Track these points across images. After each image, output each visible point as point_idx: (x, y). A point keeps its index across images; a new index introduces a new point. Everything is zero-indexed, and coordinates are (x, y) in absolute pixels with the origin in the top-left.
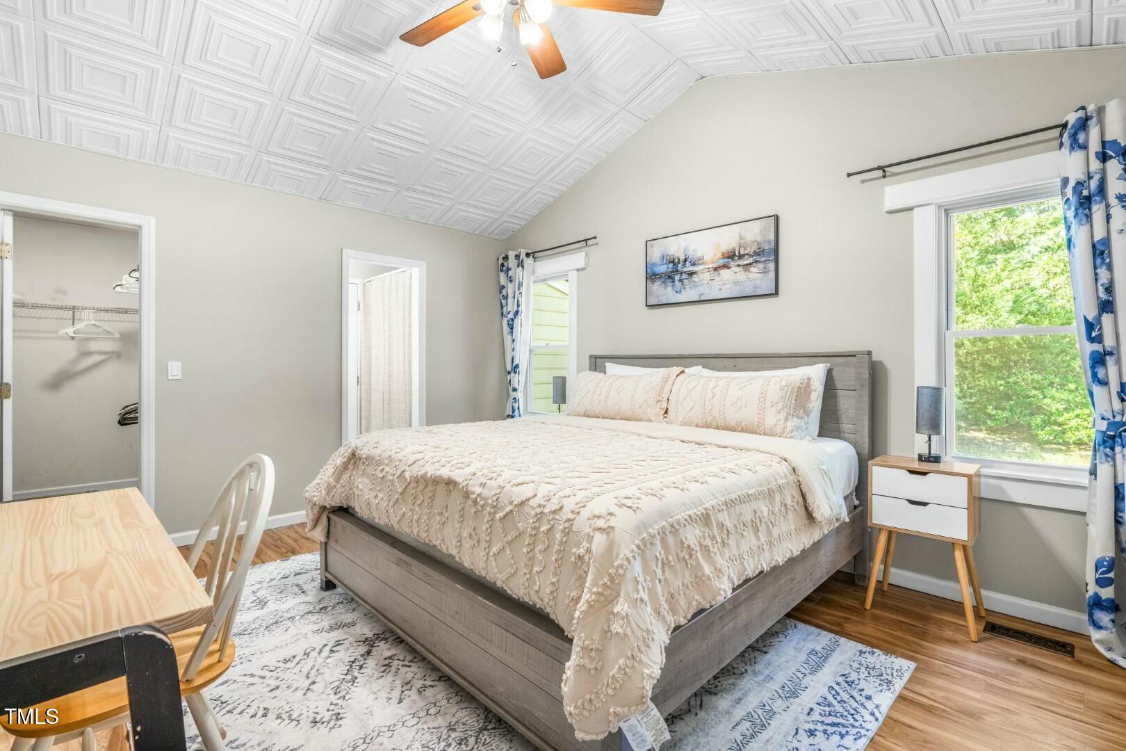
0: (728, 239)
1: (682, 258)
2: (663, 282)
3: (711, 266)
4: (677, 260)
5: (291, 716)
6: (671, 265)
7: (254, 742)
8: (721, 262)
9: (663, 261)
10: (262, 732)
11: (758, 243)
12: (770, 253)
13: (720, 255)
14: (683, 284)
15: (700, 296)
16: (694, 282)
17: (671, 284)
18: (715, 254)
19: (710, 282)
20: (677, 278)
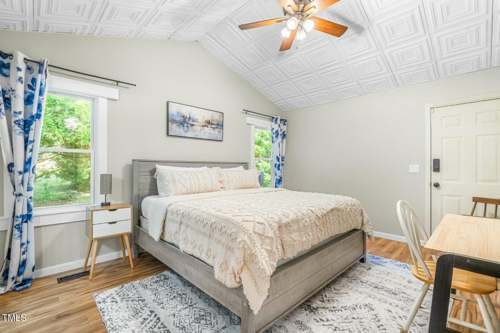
0: (208, 115)
1: (188, 116)
2: (178, 125)
3: (201, 124)
4: (185, 117)
5: (375, 318)
6: (182, 118)
7: (395, 322)
8: (205, 124)
9: (178, 115)
10: (389, 322)
11: (218, 121)
12: (220, 125)
13: (204, 121)
14: (188, 129)
15: (196, 136)
16: (194, 129)
17: (182, 127)
18: (203, 120)
19: (200, 131)
20: (185, 125)
